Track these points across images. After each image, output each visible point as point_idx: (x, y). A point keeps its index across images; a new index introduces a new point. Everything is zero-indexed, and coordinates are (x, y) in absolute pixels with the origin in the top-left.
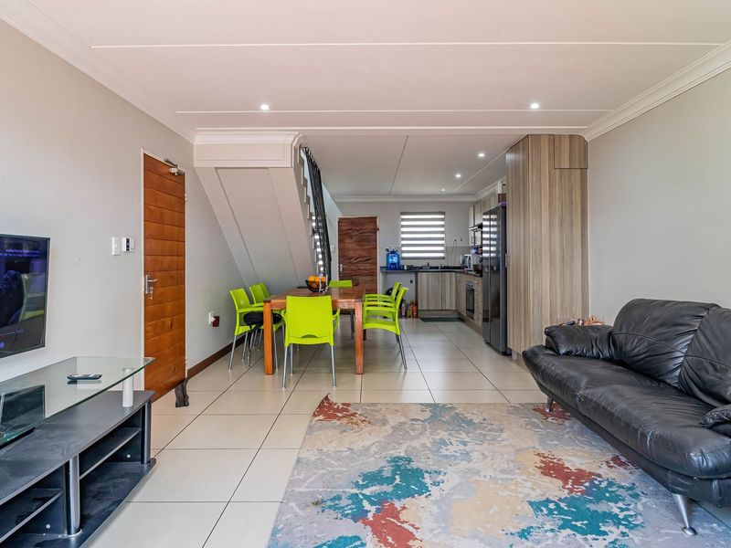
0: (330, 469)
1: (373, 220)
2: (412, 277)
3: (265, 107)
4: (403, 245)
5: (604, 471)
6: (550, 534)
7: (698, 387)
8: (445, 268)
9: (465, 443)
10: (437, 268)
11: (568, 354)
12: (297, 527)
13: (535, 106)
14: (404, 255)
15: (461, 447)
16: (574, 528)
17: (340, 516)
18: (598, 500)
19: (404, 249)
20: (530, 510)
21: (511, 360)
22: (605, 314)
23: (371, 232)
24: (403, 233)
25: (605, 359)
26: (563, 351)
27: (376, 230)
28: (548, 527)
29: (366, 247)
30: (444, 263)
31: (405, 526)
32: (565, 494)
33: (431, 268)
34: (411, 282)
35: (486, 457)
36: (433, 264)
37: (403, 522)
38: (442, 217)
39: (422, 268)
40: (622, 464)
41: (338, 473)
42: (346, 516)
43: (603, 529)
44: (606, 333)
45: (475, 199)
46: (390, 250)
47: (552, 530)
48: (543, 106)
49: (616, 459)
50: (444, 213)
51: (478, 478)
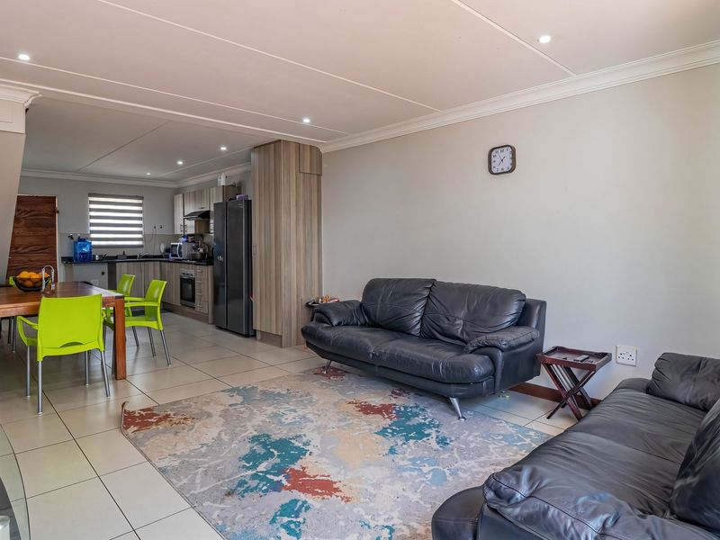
0: (206, 465)
1: (52, 200)
2: (105, 268)
3: (24, 57)
4: (92, 232)
5: (394, 401)
6: (404, 446)
7: (439, 333)
8: (146, 257)
9: (295, 411)
10: (135, 257)
11: (339, 324)
12: (235, 516)
13: (306, 121)
14: (94, 243)
15: (293, 414)
16: (412, 438)
17: (262, 494)
18: (409, 418)
19: (93, 236)
20: (381, 438)
21: (256, 339)
22: (352, 292)
23: (47, 214)
24: (92, 217)
25: (361, 325)
26: (335, 323)
27: (55, 212)
28: (400, 443)
29: (39, 234)
30: (143, 252)
31: (317, 478)
32: (389, 422)
33: (128, 257)
34: (103, 273)
35: (319, 415)
36: (129, 253)
37: (314, 477)
38: (140, 201)
39: (116, 257)
40: (400, 395)
41: (218, 465)
42: (266, 491)
43: (426, 432)
44: (357, 305)
45: (175, 186)
46: (76, 238)
47: (404, 444)
48: (313, 121)
49: (393, 392)
50: (142, 198)
51: (329, 430)
